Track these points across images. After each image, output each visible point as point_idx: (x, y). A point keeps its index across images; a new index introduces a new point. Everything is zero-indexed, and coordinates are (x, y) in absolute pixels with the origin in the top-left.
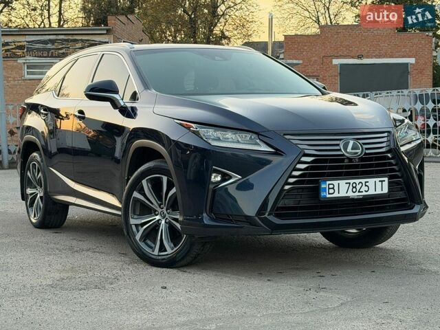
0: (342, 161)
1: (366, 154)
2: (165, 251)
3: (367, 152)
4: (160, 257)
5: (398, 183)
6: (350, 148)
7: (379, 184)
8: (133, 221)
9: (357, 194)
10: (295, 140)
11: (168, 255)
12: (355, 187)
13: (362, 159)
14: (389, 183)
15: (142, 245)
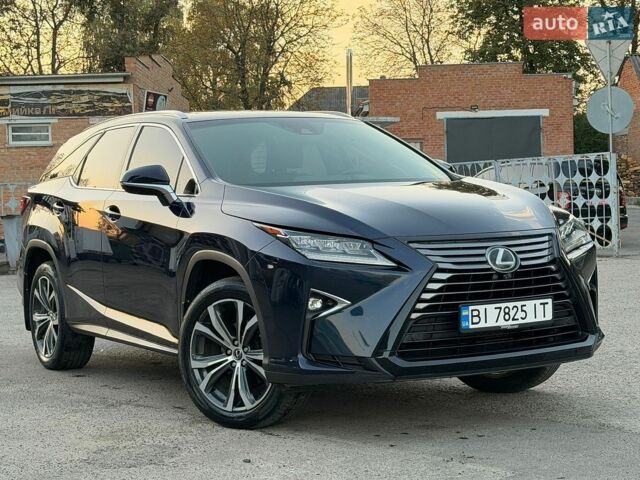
0: (489, 277)
1: (521, 267)
2: (243, 405)
3: (524, 263)
4: (235, 415)
5: (564, 306)
6: (500, 260)
7: (540, 308)
8: (195, 364)
9: (511, 322)
10: (423, 249)
11: (246, 411)
12: (508, 313)
13: (516, 274)
14: (554, 305)
15: (209, 397)
